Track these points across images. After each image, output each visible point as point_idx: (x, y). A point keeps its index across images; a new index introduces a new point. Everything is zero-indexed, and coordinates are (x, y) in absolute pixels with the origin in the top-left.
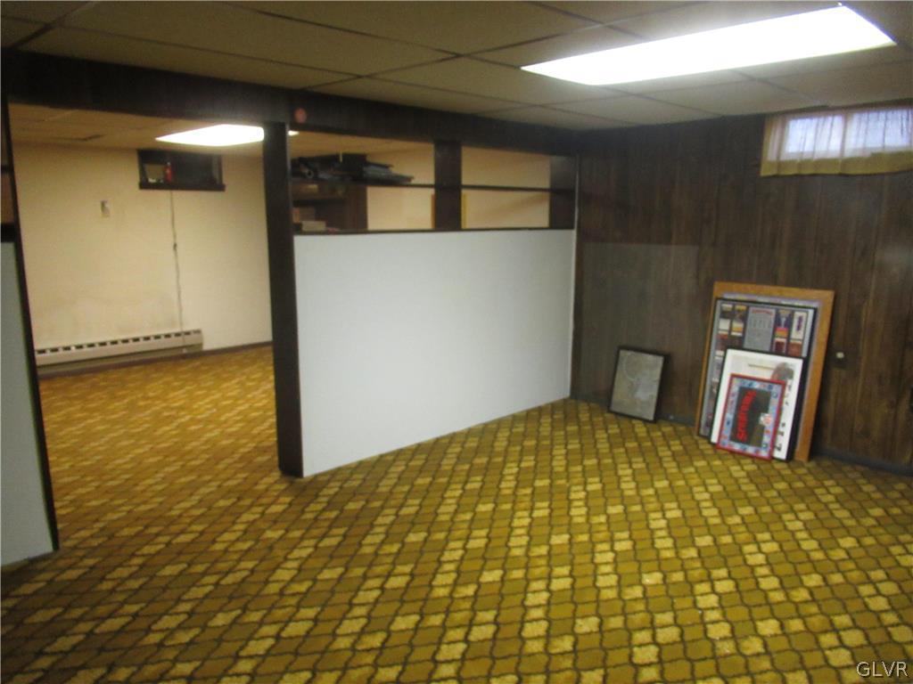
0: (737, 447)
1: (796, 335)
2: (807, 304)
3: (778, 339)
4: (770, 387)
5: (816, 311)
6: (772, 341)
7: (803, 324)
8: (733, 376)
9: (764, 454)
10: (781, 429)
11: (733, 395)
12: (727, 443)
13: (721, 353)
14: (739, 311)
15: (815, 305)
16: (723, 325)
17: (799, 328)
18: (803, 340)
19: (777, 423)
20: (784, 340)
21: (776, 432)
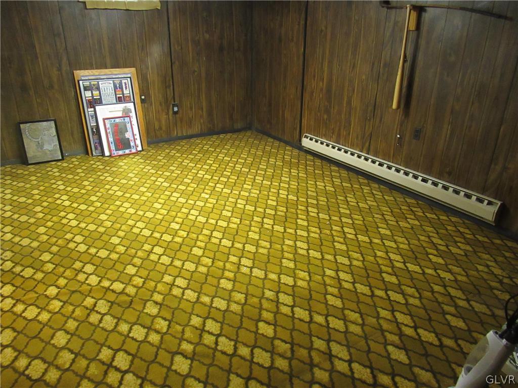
0: (121, 152)
1: (126, 92)
2: (125, 76)
3: (118, 96)
4: (124, 120)
5: (130, 78)
6: (116, 97)
7: (127, 85)
8: (104, 120)
9: (134, 151)
10: (136, 137)
11: (109, 129)
12: (115, 153)
13: (92, 109)
14: (94, 85)
15: (129, 76)
16: (88, 94)
17: (126, 89)
18: (130, 94)
19: (134, 135)
20: (121, 95)
21: (135, 139)
